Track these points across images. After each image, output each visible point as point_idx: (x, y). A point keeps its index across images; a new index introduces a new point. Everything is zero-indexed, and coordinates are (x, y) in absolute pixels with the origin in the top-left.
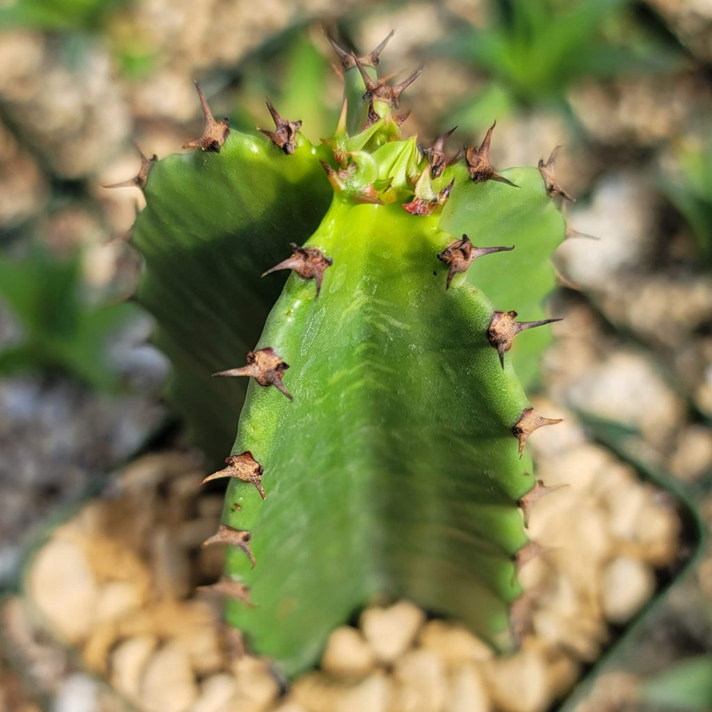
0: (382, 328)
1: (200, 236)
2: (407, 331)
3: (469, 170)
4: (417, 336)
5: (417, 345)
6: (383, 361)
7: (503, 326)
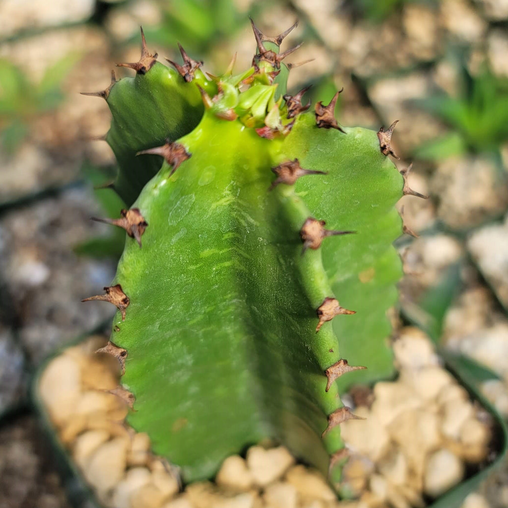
0: (242, 221)
2: (257, 227)
3: (317, 118)
4: (263, 232)
5: (263, 238)
6: (243, 249)
7: (312, 230)
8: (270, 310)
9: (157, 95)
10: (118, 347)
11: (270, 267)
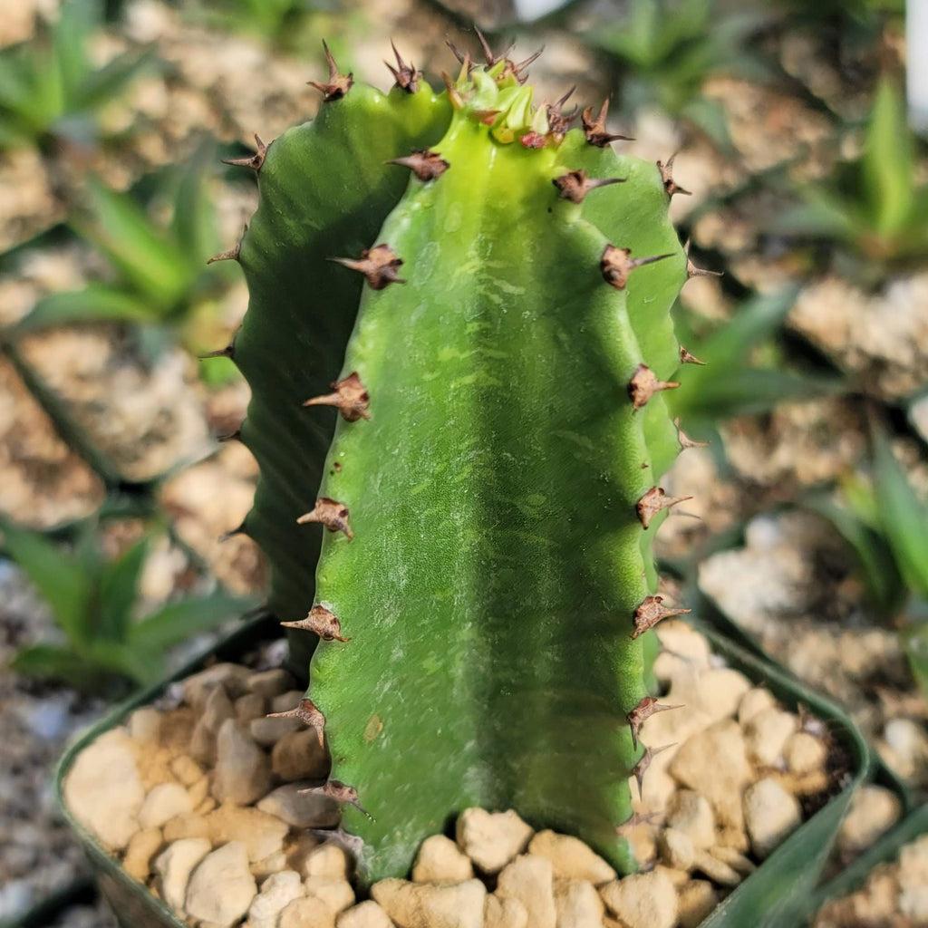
0: (496, 299)
1: (313, 224)
2: (521, 296)
3: (586, 133)
4: (531, 300)
5: (531, 311)
6: (495, 344)
7: (617, 259)
8: (537, 443)
9: (355, 133)
10: (335, 503)
11: (541, 359)
